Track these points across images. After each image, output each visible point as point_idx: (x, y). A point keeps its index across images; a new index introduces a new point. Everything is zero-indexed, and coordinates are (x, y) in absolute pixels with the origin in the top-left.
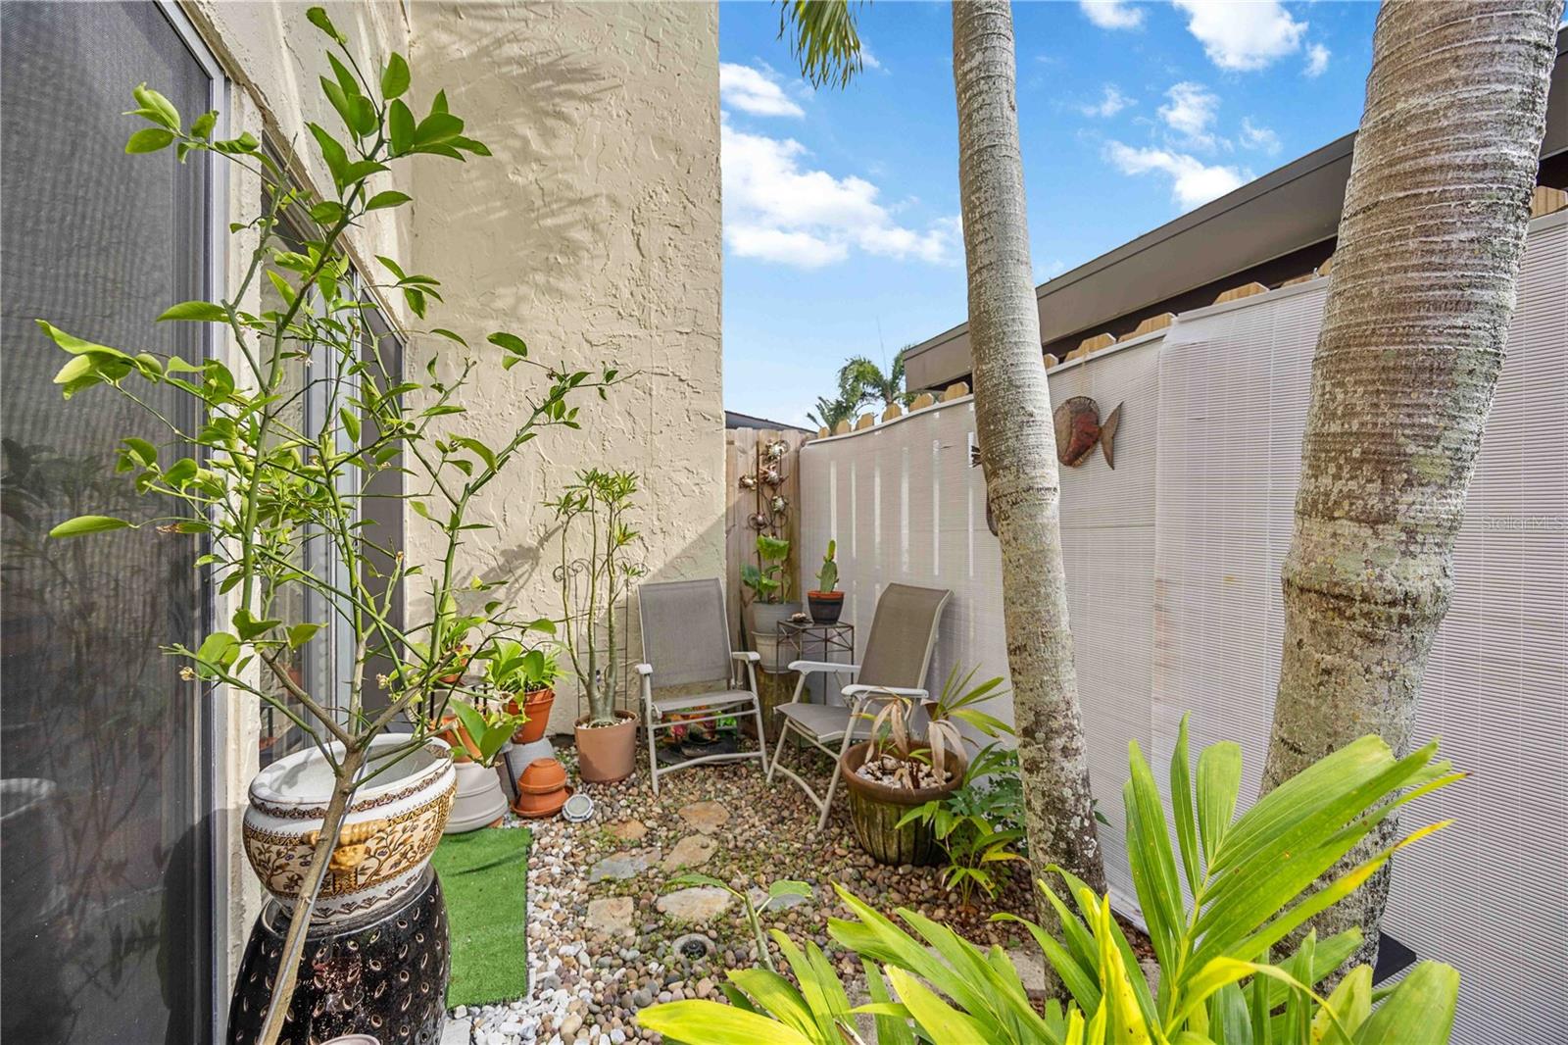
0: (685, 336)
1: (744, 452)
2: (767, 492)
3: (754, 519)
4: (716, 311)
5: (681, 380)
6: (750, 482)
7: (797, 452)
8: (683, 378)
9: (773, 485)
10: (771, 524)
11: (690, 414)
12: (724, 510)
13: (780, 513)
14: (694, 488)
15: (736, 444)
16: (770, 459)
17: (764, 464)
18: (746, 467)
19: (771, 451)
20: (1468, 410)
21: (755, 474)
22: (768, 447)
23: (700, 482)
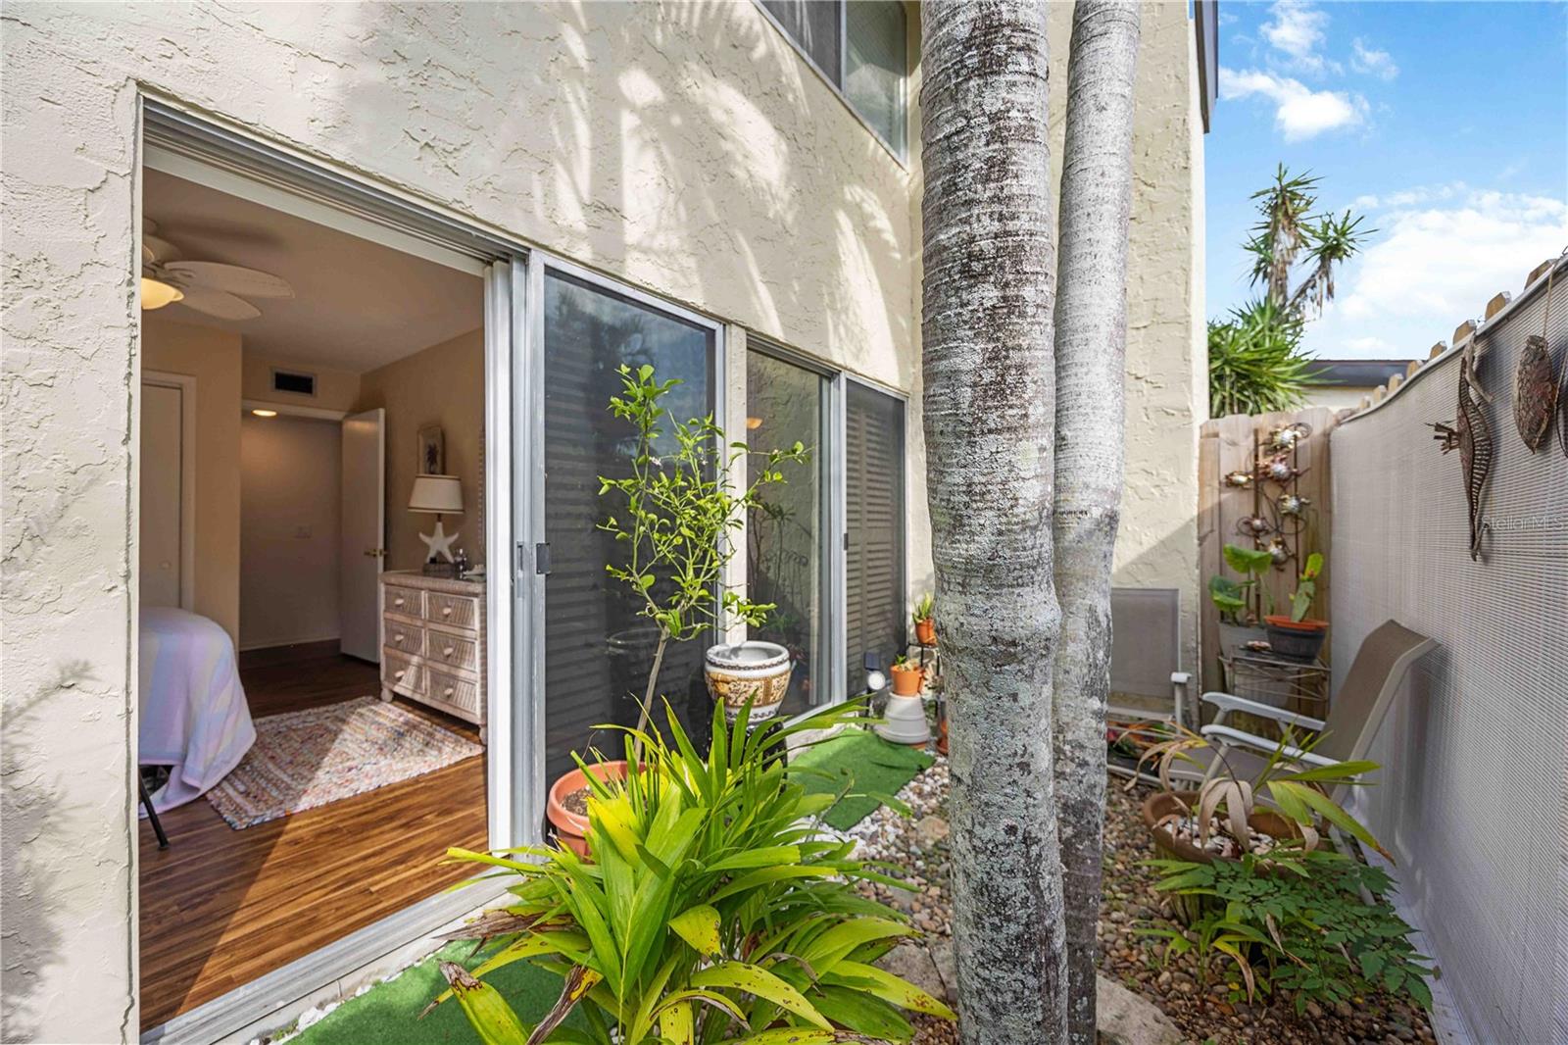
0: (1143, 331)
1: (1234, 444)
2: (1271, 491)
3: (1247, 523)
4: (1183, 292)
5: (1137, 378)
6: (1243, 479)
7: (1327, 435)
8: (1139, 375)
9: (1280, 481)
10: (1277, 530)
11: (1149, 412)
12: (1195, 513)
13: (1294, 516)
14: (1153, 490)
15: (1221, 435)
16: (1275, 450)
17: (1266, 454)
18: (1237, 460)
19: (1278, 439)
20: (951, 465)
21: (1251, 468)
22: (1273, 434)
23: (1162, 483)
